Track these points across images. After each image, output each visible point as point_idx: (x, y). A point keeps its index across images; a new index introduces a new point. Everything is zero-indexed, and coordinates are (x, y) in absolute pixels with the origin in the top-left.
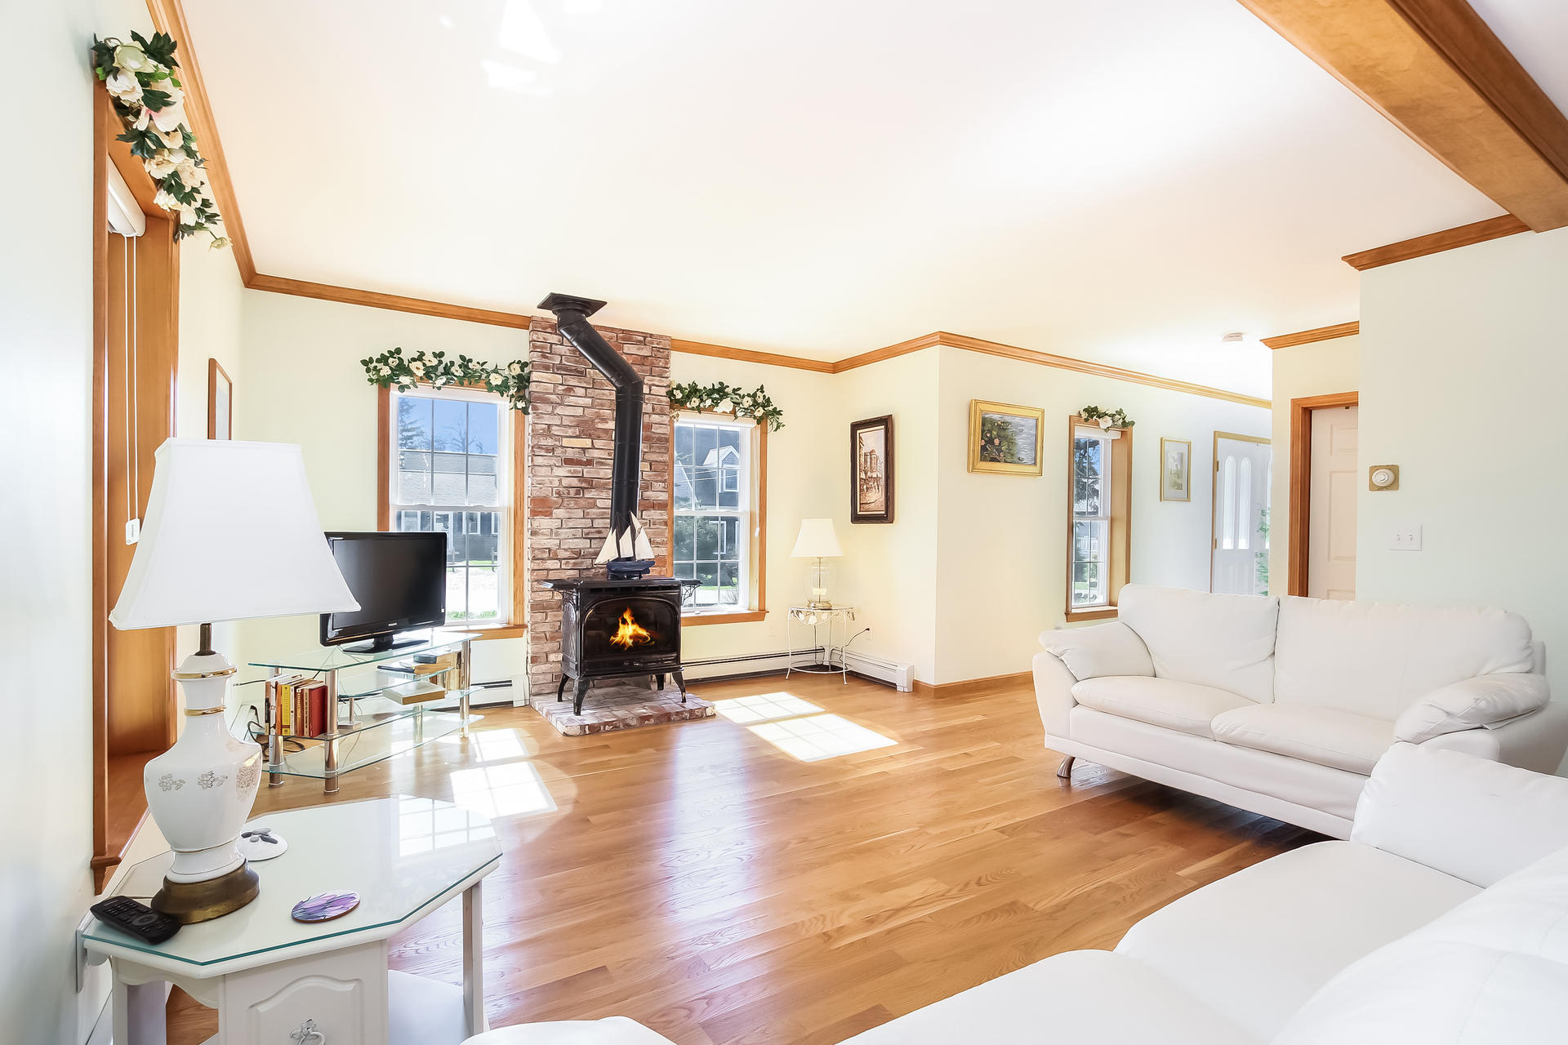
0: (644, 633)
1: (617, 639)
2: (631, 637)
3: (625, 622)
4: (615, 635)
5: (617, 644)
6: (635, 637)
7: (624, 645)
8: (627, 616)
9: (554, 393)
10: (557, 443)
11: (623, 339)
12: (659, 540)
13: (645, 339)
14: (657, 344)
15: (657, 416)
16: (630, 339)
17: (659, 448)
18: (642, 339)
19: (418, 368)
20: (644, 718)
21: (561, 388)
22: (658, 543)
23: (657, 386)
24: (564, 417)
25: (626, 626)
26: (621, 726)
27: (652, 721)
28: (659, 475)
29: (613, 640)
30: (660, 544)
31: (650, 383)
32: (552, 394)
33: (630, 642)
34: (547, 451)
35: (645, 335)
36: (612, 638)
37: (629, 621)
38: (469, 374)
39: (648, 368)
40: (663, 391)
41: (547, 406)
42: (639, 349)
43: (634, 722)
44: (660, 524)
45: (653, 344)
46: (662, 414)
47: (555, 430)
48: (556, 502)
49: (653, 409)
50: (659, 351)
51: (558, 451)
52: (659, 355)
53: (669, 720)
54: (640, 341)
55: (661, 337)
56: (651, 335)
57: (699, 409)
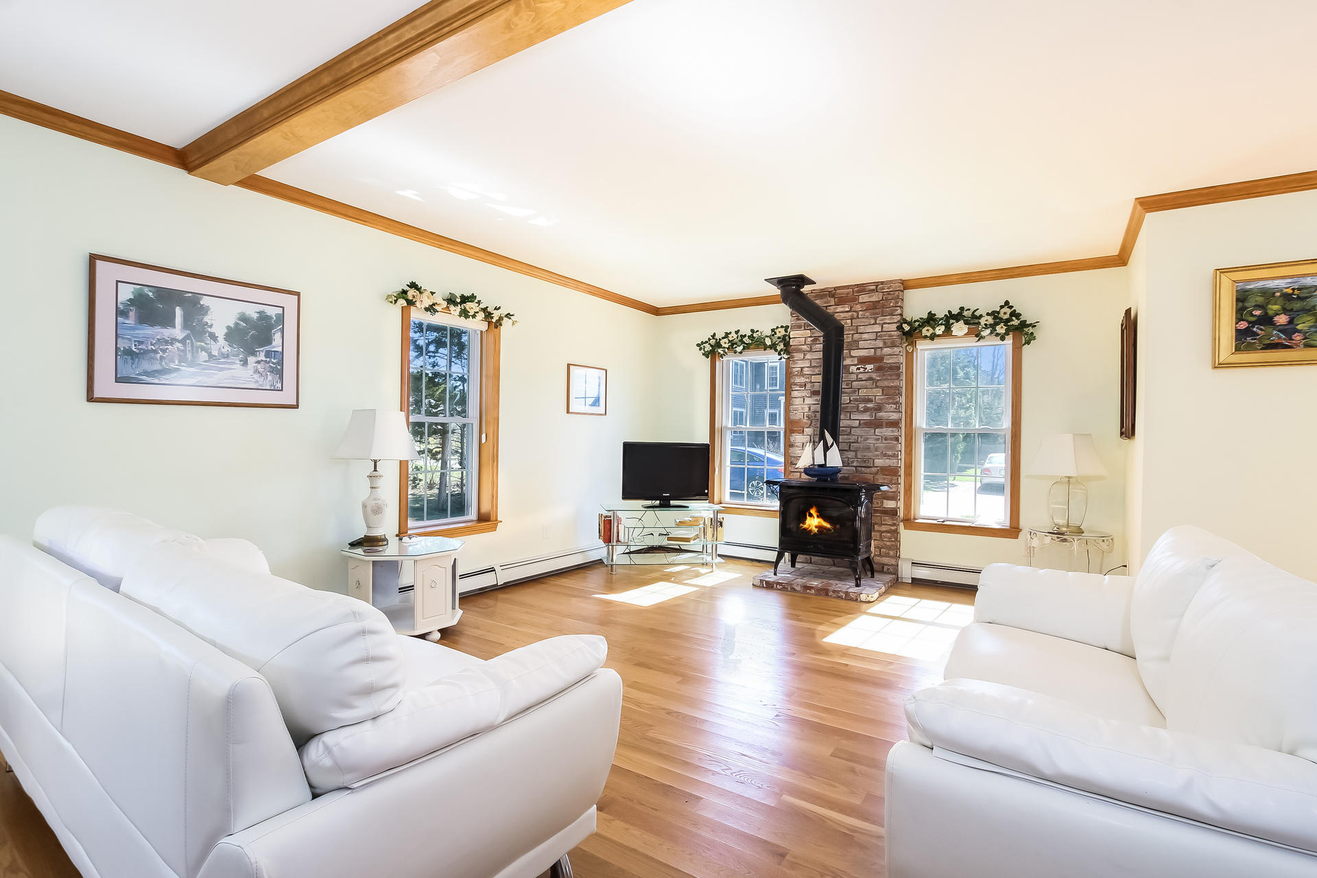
0: (827, 525)
1: (805, 526)
2: (816, 527)
3: (811, 515)
4: (804, 523)
5: (805, 529)
6: (820, 527)
7: (811, 531)
8: (813, 511)
9: (805, 344)
10: (807, 380)
11: (858, 292)
12: (890, 453)
13: (877, 287)
14: (888, 288)
15: (888, 349)
16: (863, 291)
17: (890, 375)
18: (874, 287)
19: (725, 343)
20: (806, 588)
21: (810, 339)
22: (889, 456)
23: (889, 323)
24: (813, 361)
25: (812, 518)
26: (789, 588)
27: (813, 591)
28: (890, 398)
29: (802, 527)
30: (891, 456)
31: (881, 322)
32: (803, 345)
33: (816, 530)
34: (801, 386)
35: (877, 284)
36: (801, 525)
37: (815, 515)
38: (755, 342)
39: (880, 310)
40: (894, 327)
41: (800, 354)
42: (870, 297)
43: (798, 588)
44: (891, 439)
45: (884, 289)
46: (893, 345)
47: (806, 371)
48: (806, 423)
49: (885, 343)
50: (889, 294)
51: (808, 386)
52: (890, 297)
53: (827, 594)
54: (873, 290)
55: (891, 282)
56: (882, 283)
57: (933, 337)
